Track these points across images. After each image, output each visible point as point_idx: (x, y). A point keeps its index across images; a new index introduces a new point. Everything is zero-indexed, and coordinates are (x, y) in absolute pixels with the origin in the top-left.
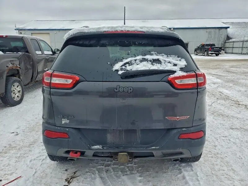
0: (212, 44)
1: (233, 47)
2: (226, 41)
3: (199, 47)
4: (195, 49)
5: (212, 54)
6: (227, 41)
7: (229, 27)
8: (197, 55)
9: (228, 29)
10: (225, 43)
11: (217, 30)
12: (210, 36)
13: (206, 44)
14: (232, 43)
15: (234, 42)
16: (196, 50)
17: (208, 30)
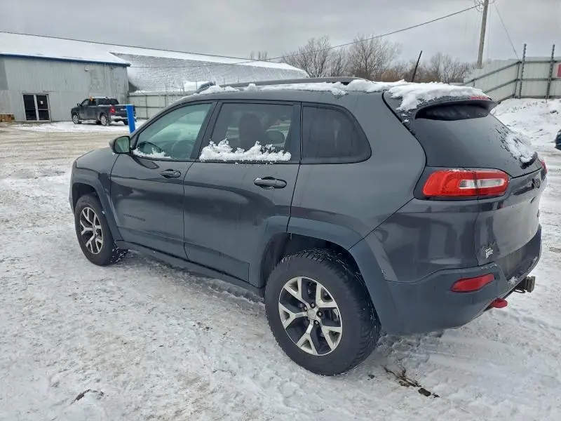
0: (112, 99)
1: (147, 107)
2: (128, 92)
3: (81, 105)
4: (73, 110)
5: (117, 120)
6: (131, 94)
7: (129, 65)
8: (80, 123)
9: (128, 68)
10: (128, 97)
11: (107, 69)
12: (95, 81)
13: (100, 99)
14: (144, 99)
15: (147, 96)
16: (75, 112)
17: (89, 67)
